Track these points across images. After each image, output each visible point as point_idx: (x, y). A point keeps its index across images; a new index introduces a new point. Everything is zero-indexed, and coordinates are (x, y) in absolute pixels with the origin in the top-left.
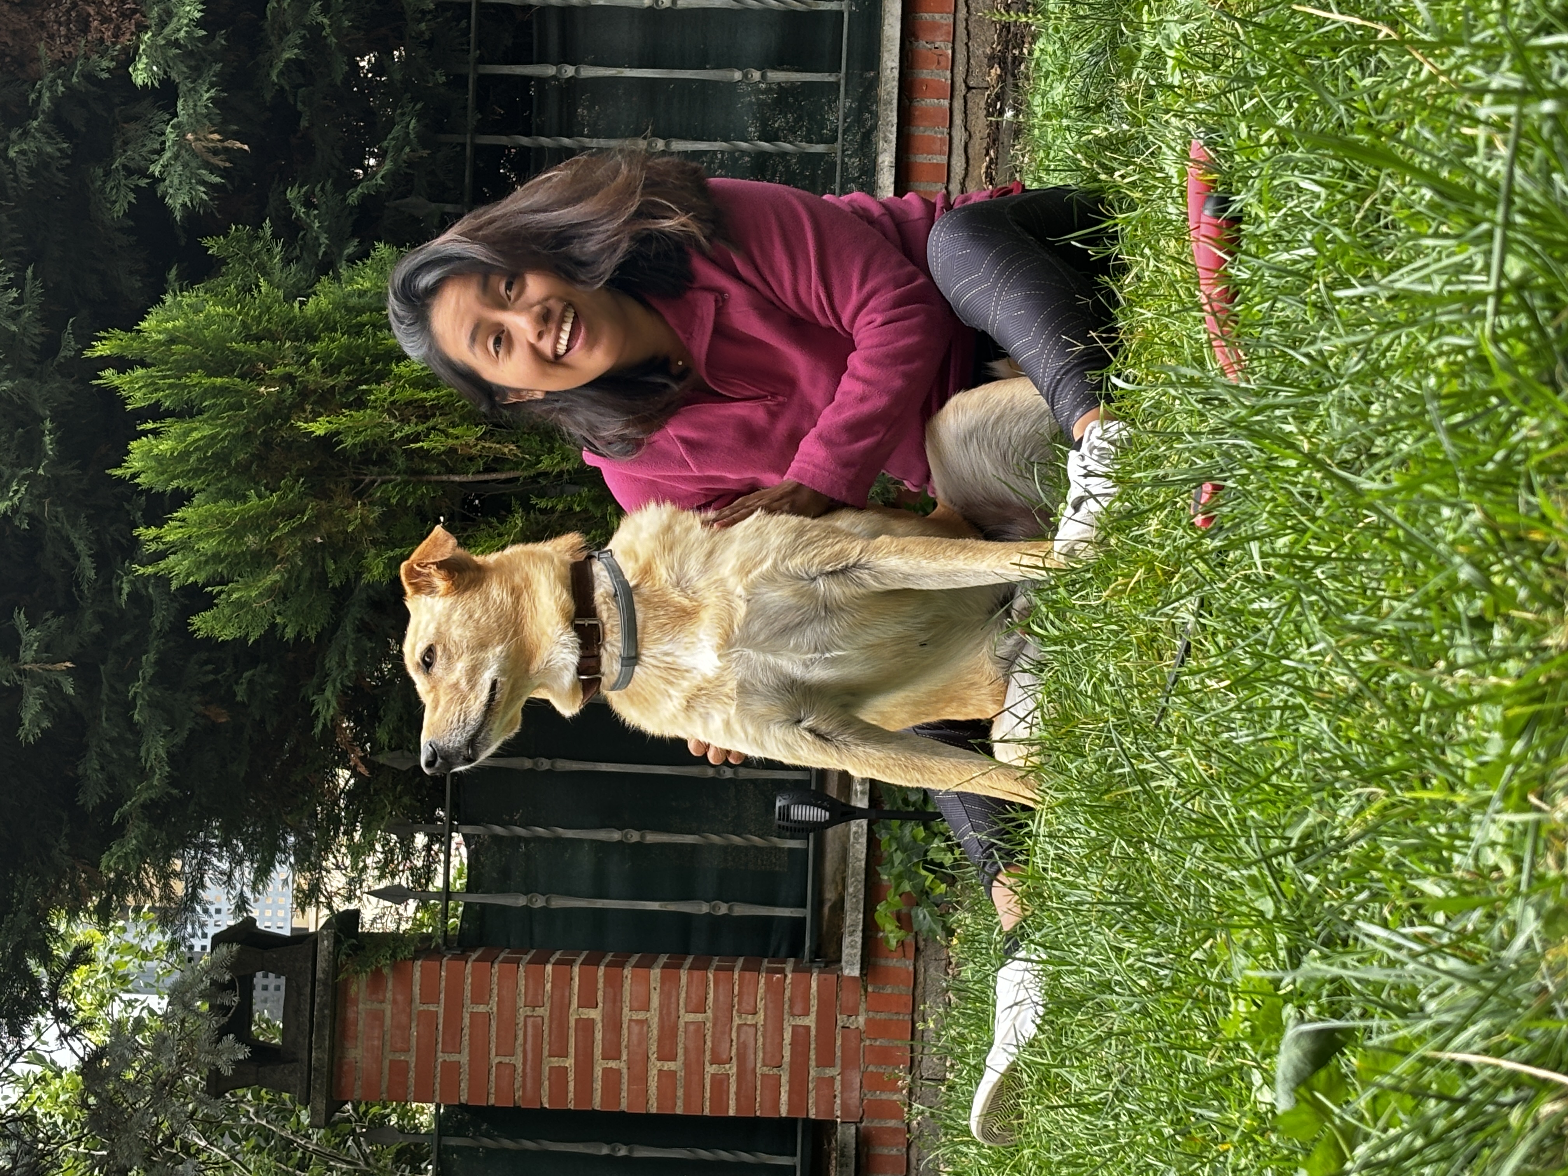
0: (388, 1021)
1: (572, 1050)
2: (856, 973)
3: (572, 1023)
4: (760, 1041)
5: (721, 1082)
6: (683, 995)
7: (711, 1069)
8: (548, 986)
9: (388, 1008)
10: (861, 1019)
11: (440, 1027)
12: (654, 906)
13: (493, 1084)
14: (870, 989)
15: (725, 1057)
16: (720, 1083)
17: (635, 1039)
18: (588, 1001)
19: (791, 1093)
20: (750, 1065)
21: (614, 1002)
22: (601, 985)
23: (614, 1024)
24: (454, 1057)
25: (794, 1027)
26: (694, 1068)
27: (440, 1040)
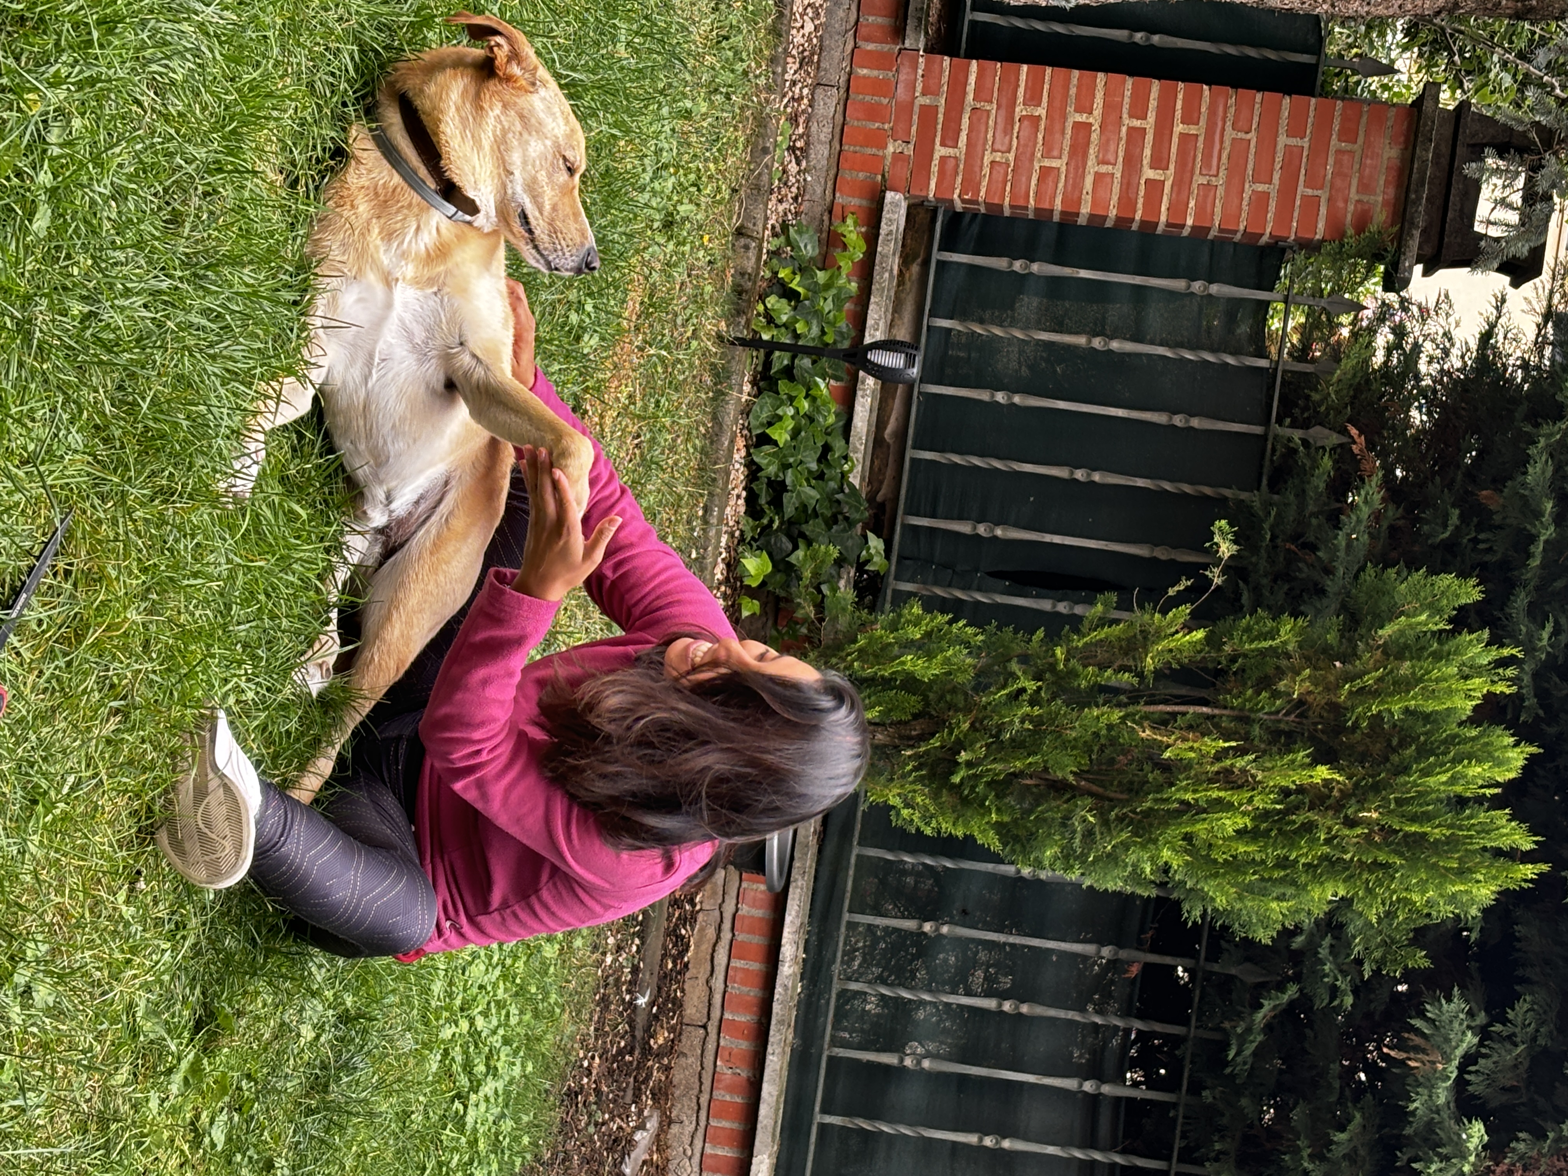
0: (1355, 182)
1: (1175, 140)
2: (889, 195)
3: (1172, 167)
4: (990, 136)
5: (1032, 98)
6: (1061, 185)
7: (1041, 111)
8: (1192, 204)
9: (1353, 195)
10: (891, 149)
11: (1303, 171)
12: (1084, 274)
13: (1257, 113)
14: (879, 177)
15: (1026, 123)
16: (1034, 98)
17: (1112, 147)
18: (1155, 187)
19: (965, 83)
20: (1003, 112)
21: (1129, 184)
22: (1140, 201)
23: (1132, 163)
24: (1293, 141)
25: (955, 146)
26: (1057, 114)
27: (1304, 160)
